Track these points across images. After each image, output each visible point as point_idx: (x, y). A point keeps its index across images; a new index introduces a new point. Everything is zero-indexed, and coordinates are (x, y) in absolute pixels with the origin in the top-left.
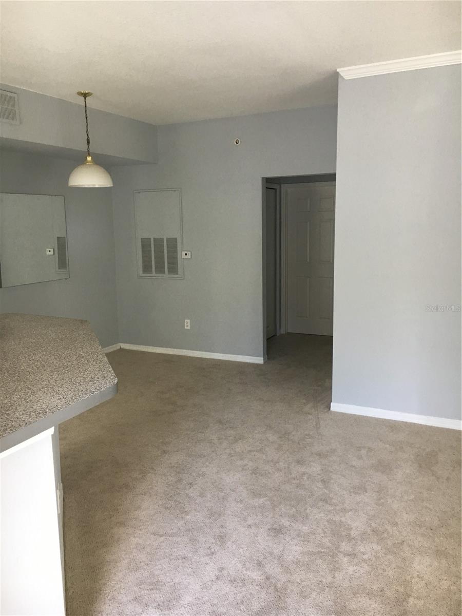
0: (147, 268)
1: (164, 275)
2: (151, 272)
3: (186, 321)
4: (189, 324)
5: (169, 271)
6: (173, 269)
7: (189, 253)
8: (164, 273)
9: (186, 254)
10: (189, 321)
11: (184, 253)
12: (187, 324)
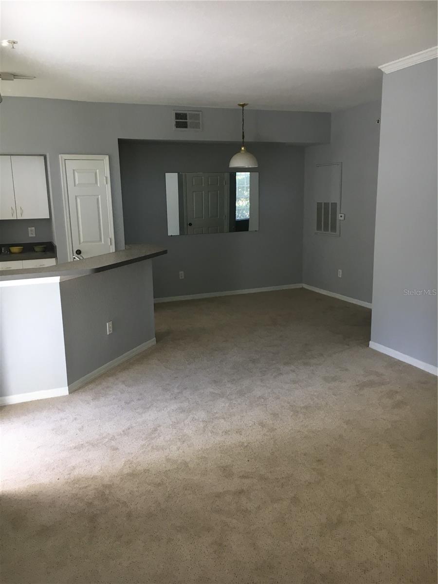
0: (319, 226)
1: (328, 233)
2: (321, 229)
3: (339, 271)
5: (331, 230)
6: (334, 228)
8: (328, 230)
9: (341, 216)
12: (340, 274)
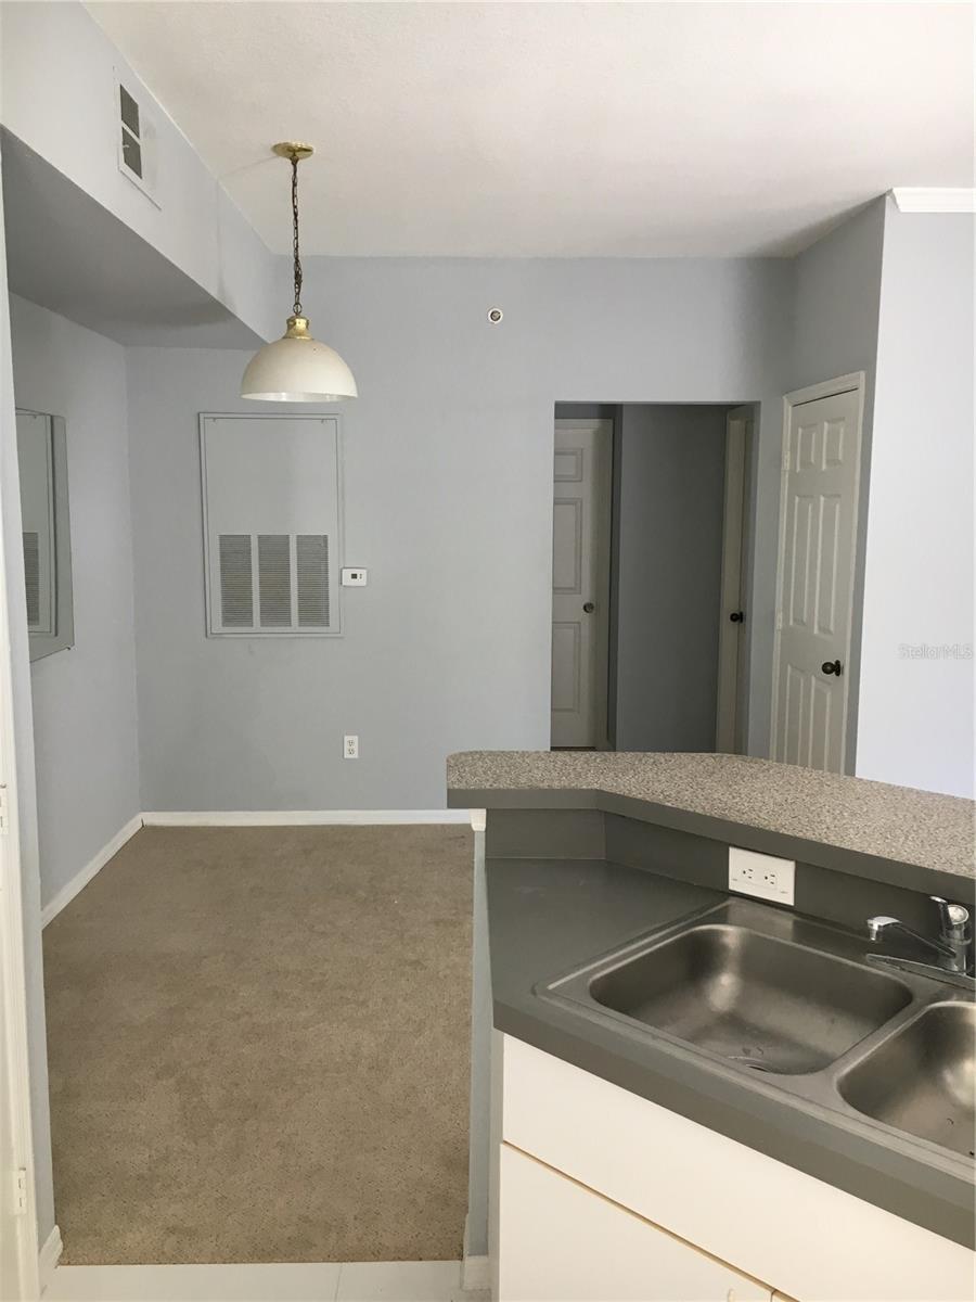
0: (236, 611)
1: (288, 629)
2: (248, 621)
3: (347, 738)
4: (355, 747)
5: (301, 619)
6: (315, 610)
7: (364, 572)
8: (288, 622)
9: (354, 576)
10: (355, 739)
11: (347, 574)
12: (352, 746)
